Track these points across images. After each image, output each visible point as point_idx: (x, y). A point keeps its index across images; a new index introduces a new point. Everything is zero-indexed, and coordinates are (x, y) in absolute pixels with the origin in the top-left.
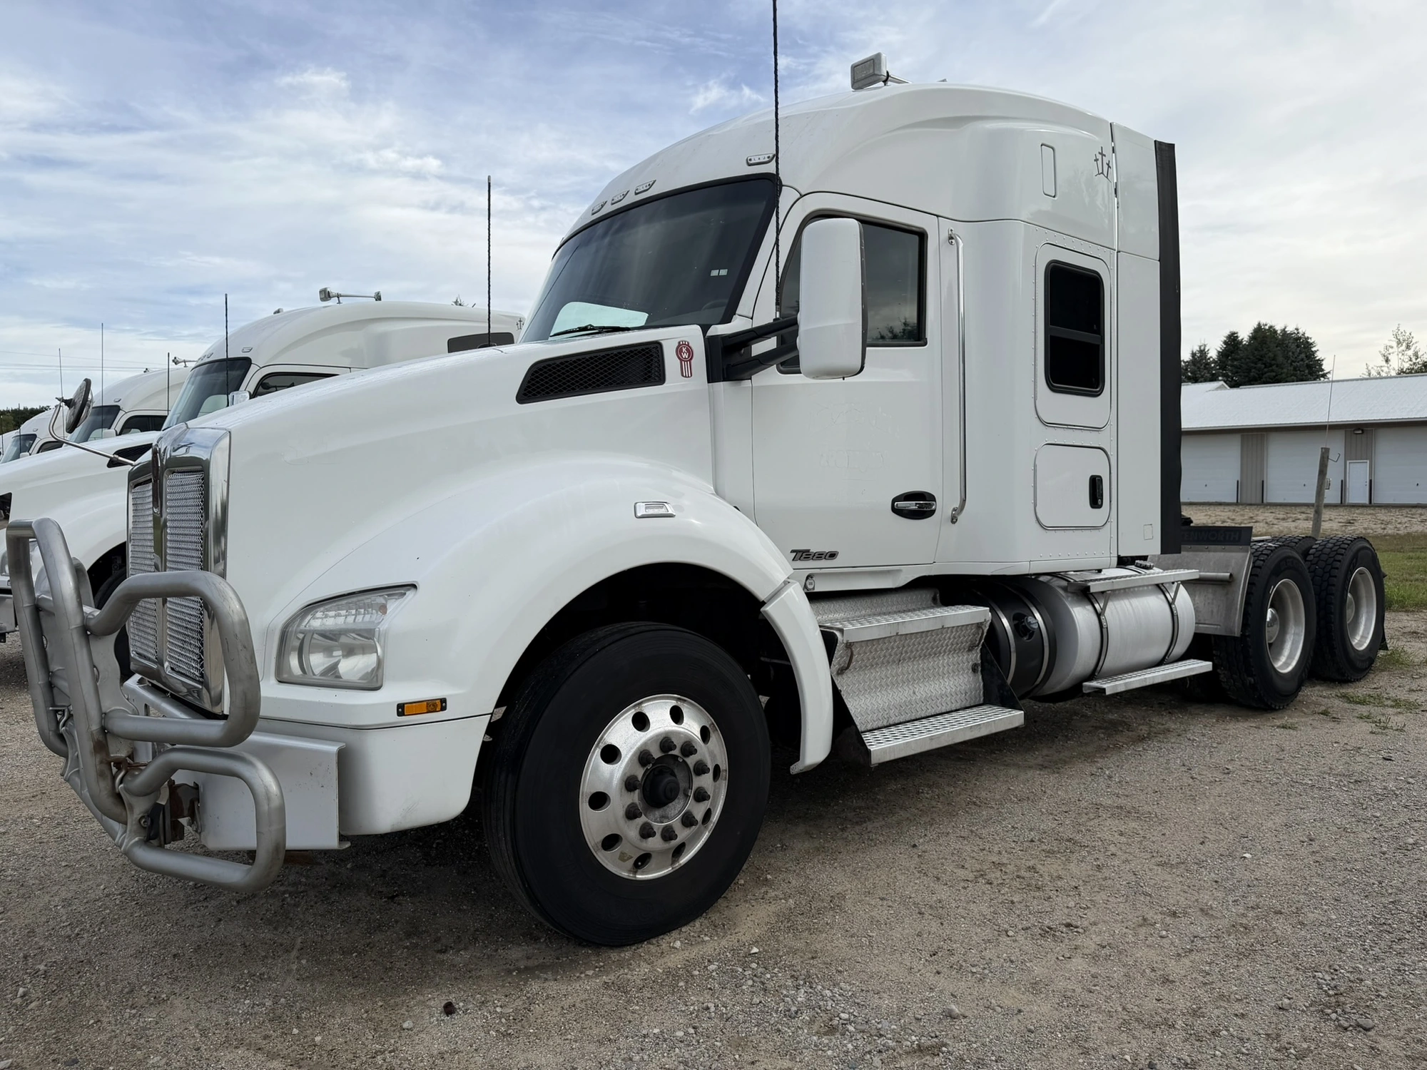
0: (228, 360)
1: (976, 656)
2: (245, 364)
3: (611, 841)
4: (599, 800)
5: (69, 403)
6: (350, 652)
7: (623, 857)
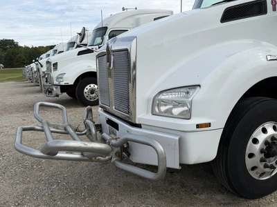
0: (103, 27)
2: (106, 28)
3: (254, 168)
4: (251, 155)
5: (80, 34)
6: (175, 106)
7: (257, 173)
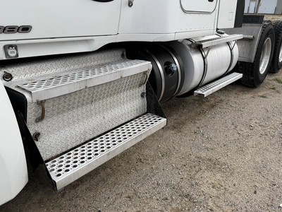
1: (143, 88)
